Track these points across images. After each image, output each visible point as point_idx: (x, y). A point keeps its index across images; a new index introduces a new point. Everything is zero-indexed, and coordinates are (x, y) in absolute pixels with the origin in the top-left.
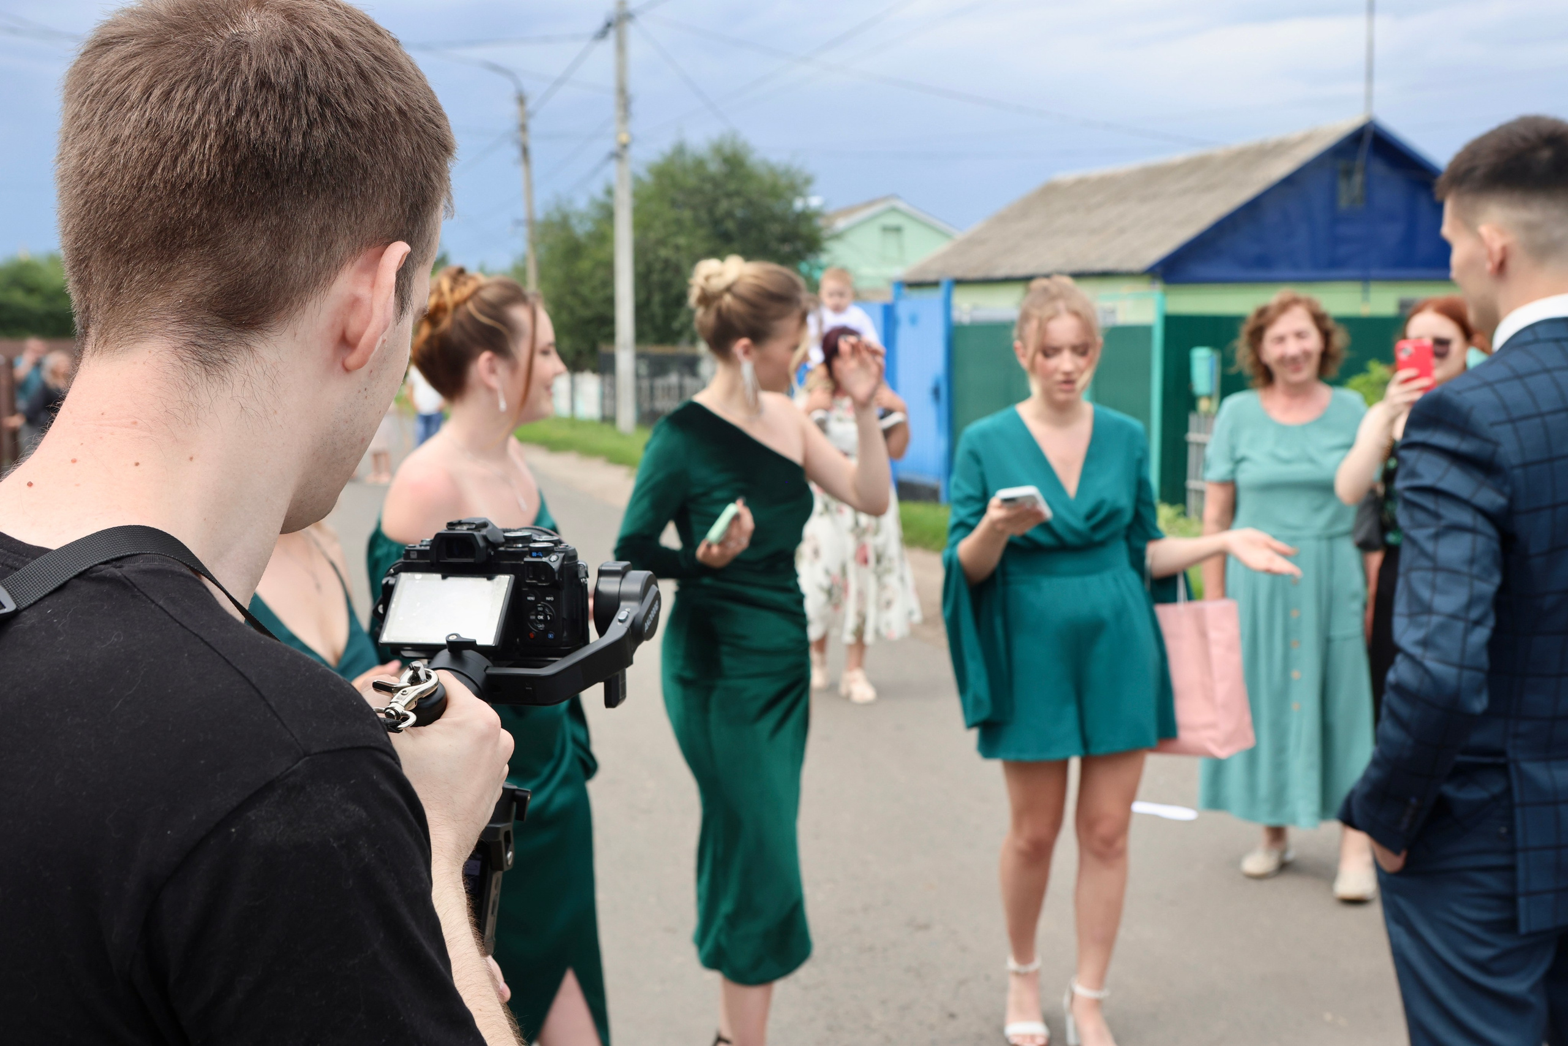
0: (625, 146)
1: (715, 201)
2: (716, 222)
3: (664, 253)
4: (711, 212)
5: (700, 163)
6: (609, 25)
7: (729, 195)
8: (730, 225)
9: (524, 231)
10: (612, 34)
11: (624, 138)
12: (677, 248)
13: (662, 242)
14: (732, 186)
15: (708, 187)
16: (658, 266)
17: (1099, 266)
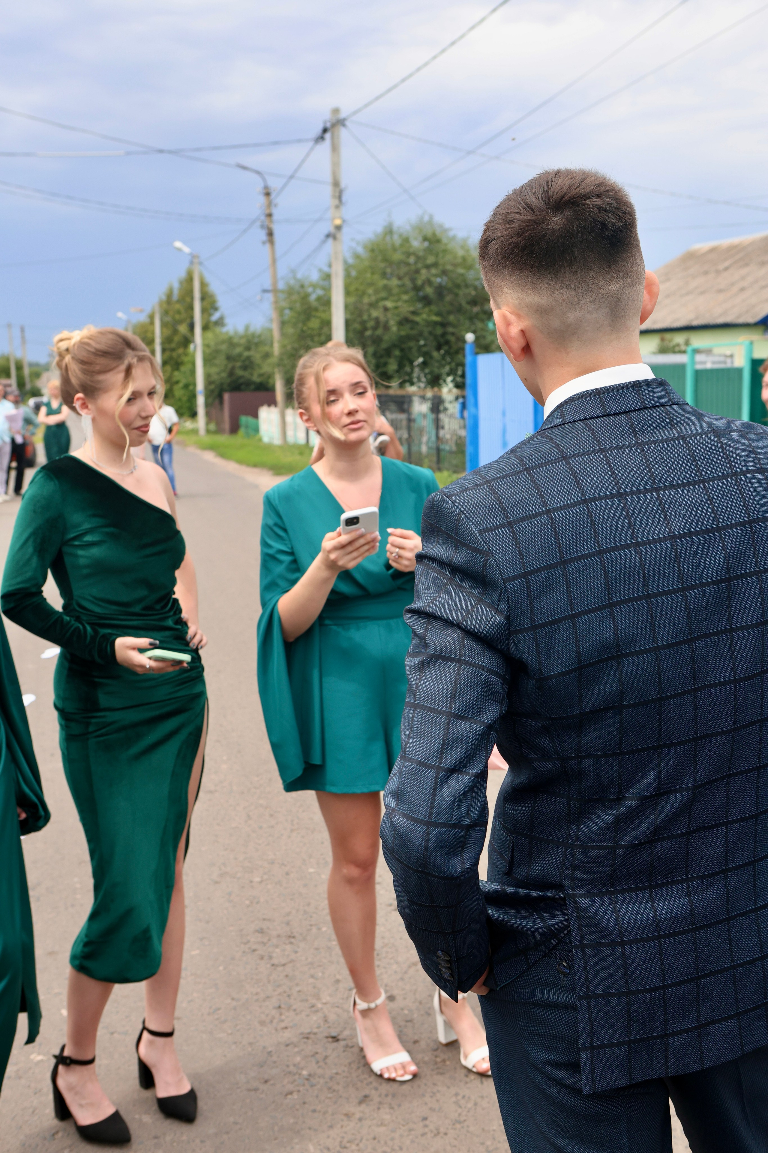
0: (338, 228)
1: (417, 271)
2: (417, 289)
3: (375, 314)
4: (413, 280)
5: (406, 240)
6: (325, 130)
7: (428, 267)
8: (429, 290)
9: (270, 297)
10: (328, 136)
11: (338, 222)
12: (386, 309)
13: (373, 305)
14: (430, 260)
15: (412, 260)
16: (371, 324)
17: (721, 320)
